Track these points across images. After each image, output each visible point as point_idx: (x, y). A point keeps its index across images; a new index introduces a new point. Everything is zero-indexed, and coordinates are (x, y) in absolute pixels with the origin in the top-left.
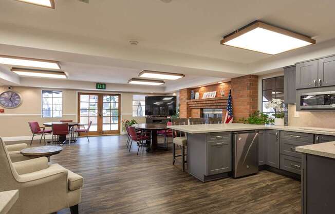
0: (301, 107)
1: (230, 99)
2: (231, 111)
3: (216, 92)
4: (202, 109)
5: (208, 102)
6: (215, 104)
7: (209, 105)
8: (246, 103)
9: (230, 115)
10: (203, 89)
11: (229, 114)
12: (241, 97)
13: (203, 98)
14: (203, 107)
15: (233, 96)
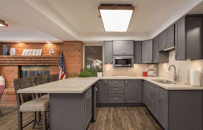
0: (117, 65)
1: (63, 58)
2: (64, 68)
3: (41, 50)
4: (20, 67)
5: (33, 59)
6: (42, 62)
7: (34, 62)
8: (77, 62)
9: (64, 71)
10: (21, 45)
11: (62, 70)
12: (73, 57)
13: (23, 55)
14: (21, 65)
15: (65, 56)
